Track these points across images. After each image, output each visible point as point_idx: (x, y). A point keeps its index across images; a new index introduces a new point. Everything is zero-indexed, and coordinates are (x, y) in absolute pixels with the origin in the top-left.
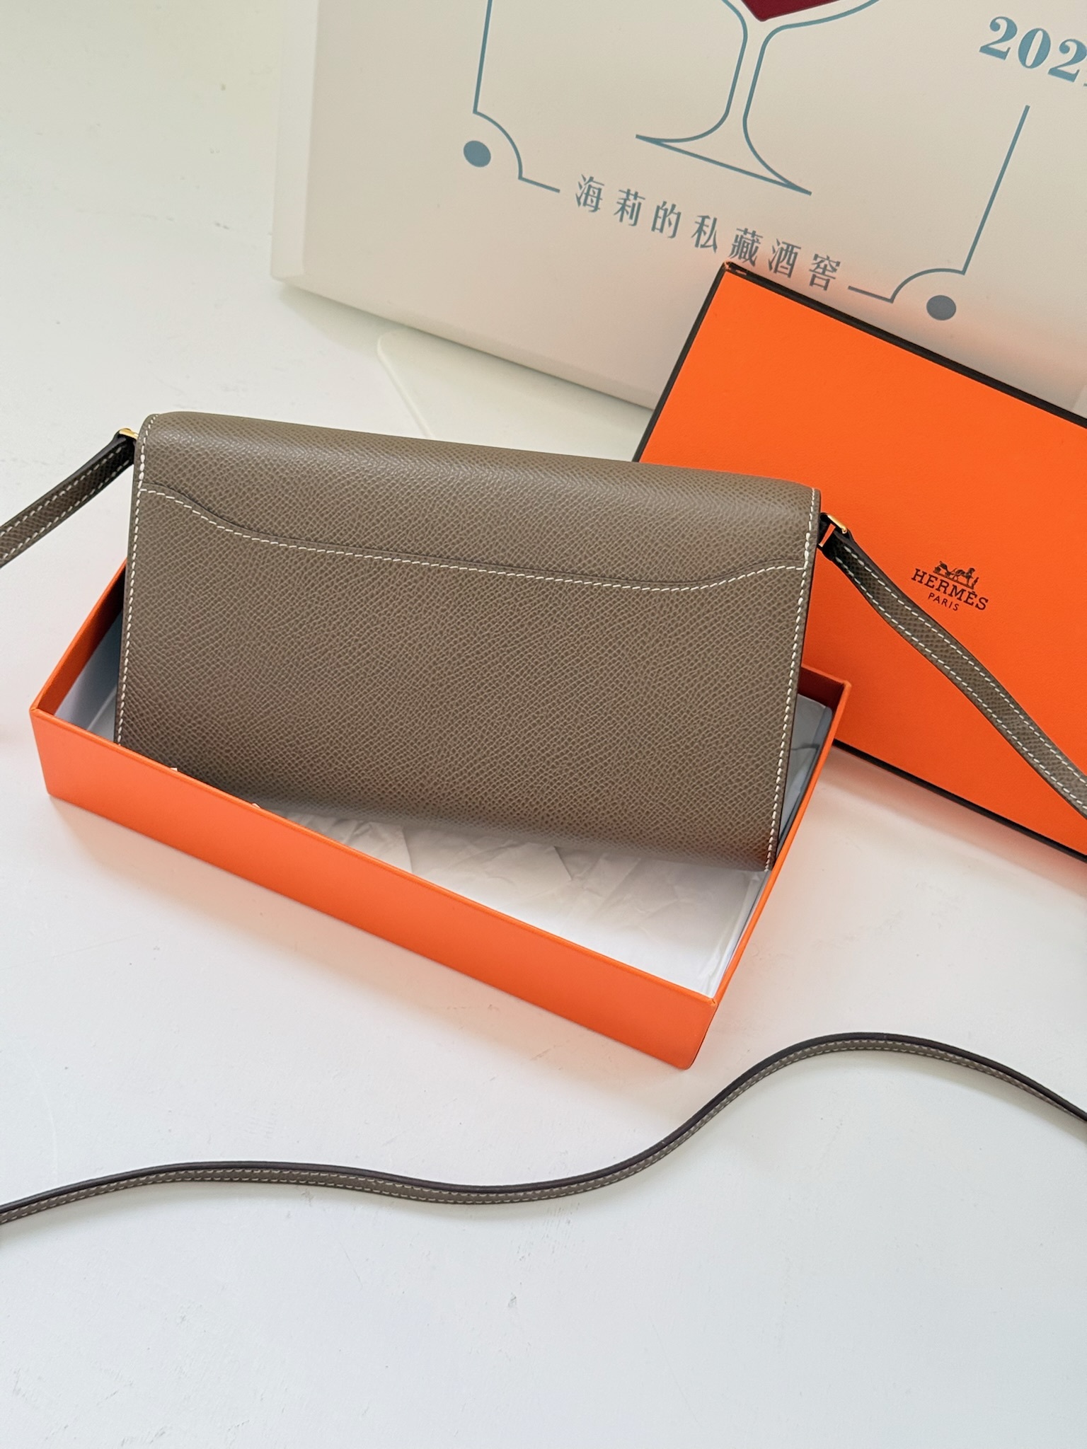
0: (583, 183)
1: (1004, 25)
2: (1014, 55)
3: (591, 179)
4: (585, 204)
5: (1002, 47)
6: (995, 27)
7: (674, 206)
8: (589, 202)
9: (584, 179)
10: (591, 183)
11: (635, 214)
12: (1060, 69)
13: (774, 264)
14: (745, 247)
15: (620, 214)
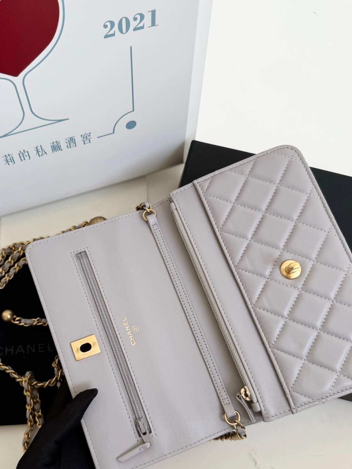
1: (109, 24)
2: (117, 33)
5: (112, 32)
6: (105, 26)
7: (24, 151)
11: (13, 160)
12: (137, 27)
13: (69, 146)
14: (56, 147)
15: (7, 163)
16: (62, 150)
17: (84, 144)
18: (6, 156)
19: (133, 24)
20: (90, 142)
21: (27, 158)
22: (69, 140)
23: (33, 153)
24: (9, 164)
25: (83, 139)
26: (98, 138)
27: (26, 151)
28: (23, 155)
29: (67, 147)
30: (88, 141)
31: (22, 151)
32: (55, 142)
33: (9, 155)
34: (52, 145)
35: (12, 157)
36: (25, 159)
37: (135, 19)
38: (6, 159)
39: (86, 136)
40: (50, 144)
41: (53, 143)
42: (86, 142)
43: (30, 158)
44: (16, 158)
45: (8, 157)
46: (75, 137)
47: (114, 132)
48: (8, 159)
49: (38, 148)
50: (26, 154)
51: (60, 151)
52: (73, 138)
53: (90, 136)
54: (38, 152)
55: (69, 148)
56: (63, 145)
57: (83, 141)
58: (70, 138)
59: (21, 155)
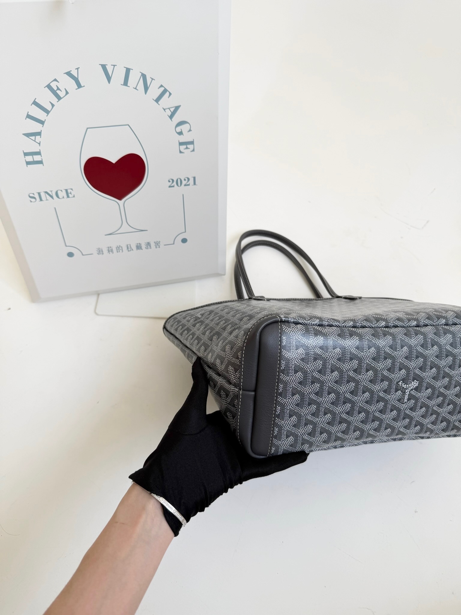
0: (97, 250)
1: (171, 181)
2: (176, 185)
3: (99, 248)
4: (100, 254)
5: (173, 185)
6: (169, 181)
7: (120, 246)
8: (101, 253)
9: (98, 249)
10: (100, 249)
11: (112, 251)
12: (187, 184)
13: (147, 248)
14: (139, 247)
15: (109, 253)
16: (142, 249)
17: (156, 248)
18: (108, 247)
19: (184, 182)
20: (159, 247)
21: (121, 251)
22: (147, 244)
23: (125, 248)
24: (110, 253)
25: (155, 244)
26: (165, 245)
27: (121, 246)
28: (119, 248)
29: (146, 248)
30: (158, 247)
31: (119, 246)
32: (138, 243)
33: (111, 247)
34: (137, 245)
35: (112, 249)
36: (119, 252)
37: (185, 180)
38: (109, 249)
39: (157, 244)
40: (136, 244)
41: (138, 244)
42: (157, 247)
43: (122, 251)
44: (115, 250)
45: (110, 248)
46: (150, 242)
47: (174, 244)
48: (110, 250)
49: (129, 246)
50: (121, 248)
51: (141, 250)
52: (150, 243)
53: (159, 243)
54: (128, 248)
55: (147, 250)
56: (143, 246)
57: (155, 247)
58: (147, 242)
59: (118, 248)
